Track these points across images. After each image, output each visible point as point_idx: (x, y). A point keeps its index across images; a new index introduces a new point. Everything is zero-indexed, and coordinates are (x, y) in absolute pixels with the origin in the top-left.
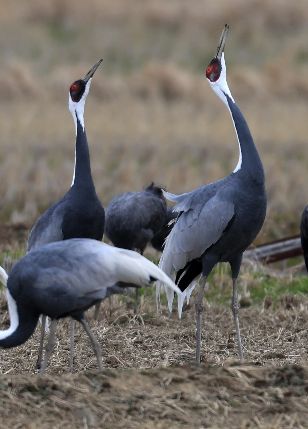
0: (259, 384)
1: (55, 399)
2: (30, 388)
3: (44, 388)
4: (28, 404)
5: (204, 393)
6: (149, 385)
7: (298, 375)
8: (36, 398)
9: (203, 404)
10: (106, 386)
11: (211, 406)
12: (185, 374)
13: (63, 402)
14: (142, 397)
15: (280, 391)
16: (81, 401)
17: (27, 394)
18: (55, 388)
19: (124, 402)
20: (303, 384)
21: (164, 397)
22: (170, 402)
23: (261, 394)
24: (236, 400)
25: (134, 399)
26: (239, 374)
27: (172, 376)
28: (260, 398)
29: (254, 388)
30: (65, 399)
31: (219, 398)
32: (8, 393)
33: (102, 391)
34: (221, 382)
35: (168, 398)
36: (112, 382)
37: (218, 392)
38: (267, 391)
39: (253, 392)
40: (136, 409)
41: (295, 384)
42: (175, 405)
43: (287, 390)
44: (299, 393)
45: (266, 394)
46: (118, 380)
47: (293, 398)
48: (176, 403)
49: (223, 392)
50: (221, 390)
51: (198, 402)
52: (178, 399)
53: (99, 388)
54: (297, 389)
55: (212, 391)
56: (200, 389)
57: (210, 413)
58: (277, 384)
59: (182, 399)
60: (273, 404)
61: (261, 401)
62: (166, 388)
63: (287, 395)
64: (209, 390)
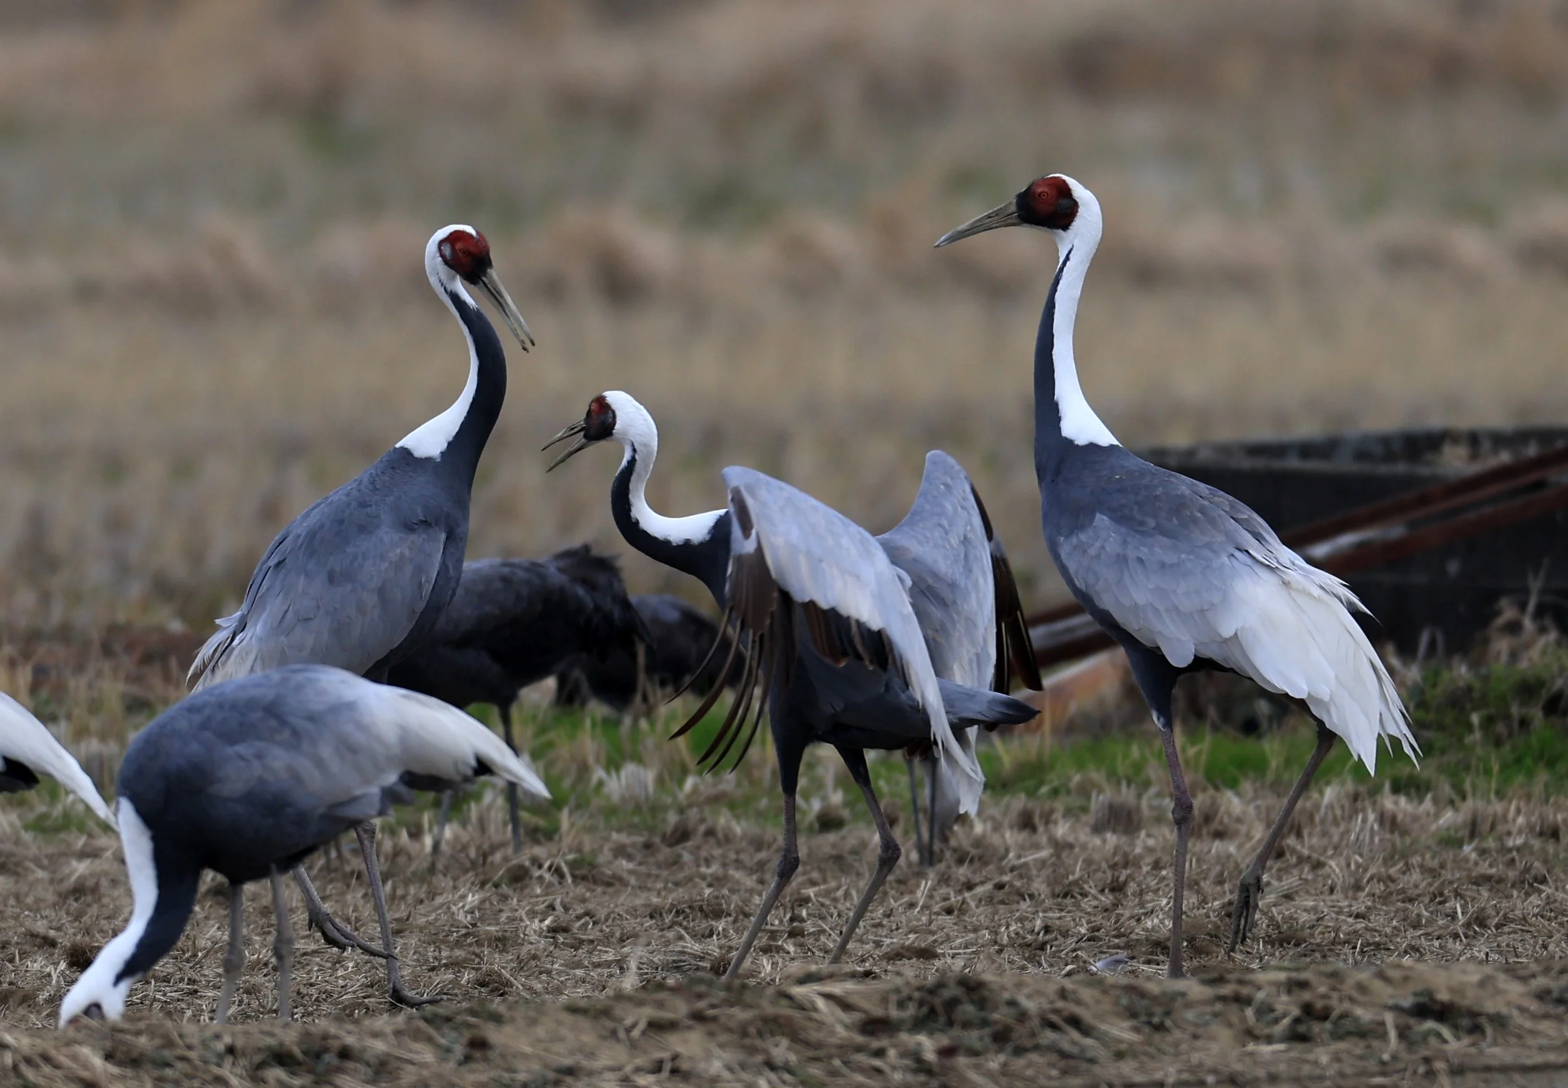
0: (874, 1026)
2: (281, 1058)
3: (318, 1056)
5: (730, 1056)
6: (589, 1038)
7: (972, 1002)
10: (479, 1045)
12: (679, 1008)
14: (571, 1071)
15: (928, 1045)
17: (275, 1074)
18: (345, 1054)
20: (985, 1023)
21: (628, 1069)
22: (644, 1081)
23: (880, 1053)
24: (815, 1071)
25: (551, 1075)
26: (821, 1003)
27: (647, 1013)
28: (877, 1063)
29: (860, 1039)
31: (771, 1065)
32: (225, 1071)
33: (467, 1059)
34: (773, 1026)
35: (638, 1070)
36: (494, 1035)
37: (766, 1052)
38: (895, 1046)
39: (859, 1049)
41: (967, 1025)
43: (945, 1041)
44: (977, 1045)
45: (892, 1053)
46: (508, 1029)
47: (962, 1061)
48: (658, 1083)
49: (781, 1050)
50: (777, 1045)
51: (715, 1079)
52: (665, 1074)
53: (459, 1050)
54: (973, 1037)
55: (752, 1050)
56: (722, 1046)
58: (918, 1025)
59: (674, 1071)
60: (910, 1078)
61: (878, 1071)
62: (633, 1045)
63: (947, 1052)
64: (743, 1047)
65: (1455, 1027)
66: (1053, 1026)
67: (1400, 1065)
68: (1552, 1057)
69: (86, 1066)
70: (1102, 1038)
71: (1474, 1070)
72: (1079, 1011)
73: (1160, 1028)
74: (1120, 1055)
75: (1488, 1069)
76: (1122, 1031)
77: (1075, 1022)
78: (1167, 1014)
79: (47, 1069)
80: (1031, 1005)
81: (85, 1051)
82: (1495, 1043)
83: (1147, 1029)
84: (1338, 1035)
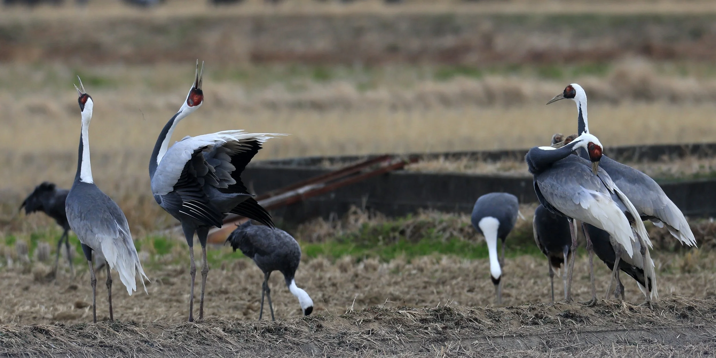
0: (423, 321)
1: (289, 337)
2: (269, 330)
3: (279, 330)
4: (270, 342)
5: (386, 329)
6: (348, 325)
7: (448, 314)
8: (275, 337)
9: (387, 336)
10: (320, 326)
11: (394, 338)
13: (294, 339)
14: (345, 334)
15: (439, 326)
16: (306, 338)
17: (268, 334)
18: (286, 329)
19: (334, 338)
20: (452, 320)
21: (361, 333)
22: (365, 336)
23: (426, 328)
24: (409, 333)
25: (341, 335)
26: (409, 315)
27: (362, 318)
28: (426, 331)
29: (420, 324)
30: (295, 337)
31: (398, 332)
33: (317, 330)
34: (397, 321)
35: (363, 333)
36: (324, 324)
37: (396, 328)
38: (430, 326)
39: (420, 327)
40: (343, 342)
41: (448, 320)
42: (369, 339)
43: (443, 326)
45: (429, 328)
46: (326, 322)
47: (448, 331)
48: (369, 336)
49: (400, 328)
50: (399, 326)
51: (384, 336)
52: (370, 334)
53: (315, 328)
54: (451, 324)
55: (392, 328)
56: (383, 327)
57: (394, 343)
58: (435, 321)
59: (372, 334)
60: (435, 335)
61: (427, 333)
62: (360, 327)
63: (445, 328)
64: (390, 327)
65: (576, 320)
66: (471, 321)
67: (564, 331)
68: (604, 329)
69: (219, 333)
70: (483, 324)
71: (583, 332)
72: (477, 317)
73: (498, 321)
74: (489, 328)
75: (588, 332)
76: (488, 322)
77: (476, 319)
78: (500, 317)
79: (208, 334)
80: (464, 315)
81: (218, 329)
82: (587, 325)
83: (494, 321)
84: (545, 323)
